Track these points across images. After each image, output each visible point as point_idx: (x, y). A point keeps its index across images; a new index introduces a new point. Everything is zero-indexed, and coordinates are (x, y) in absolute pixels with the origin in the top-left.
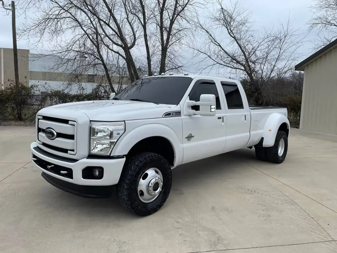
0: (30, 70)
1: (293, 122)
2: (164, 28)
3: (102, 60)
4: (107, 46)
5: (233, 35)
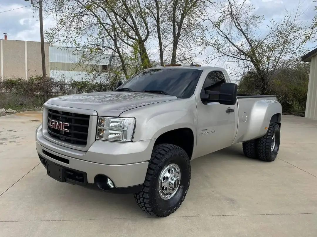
0: (50, 61)
1: (299, 111)
2: (176, 22)
3: (119, 52)
4: (122, 40)
5: (240, 28)
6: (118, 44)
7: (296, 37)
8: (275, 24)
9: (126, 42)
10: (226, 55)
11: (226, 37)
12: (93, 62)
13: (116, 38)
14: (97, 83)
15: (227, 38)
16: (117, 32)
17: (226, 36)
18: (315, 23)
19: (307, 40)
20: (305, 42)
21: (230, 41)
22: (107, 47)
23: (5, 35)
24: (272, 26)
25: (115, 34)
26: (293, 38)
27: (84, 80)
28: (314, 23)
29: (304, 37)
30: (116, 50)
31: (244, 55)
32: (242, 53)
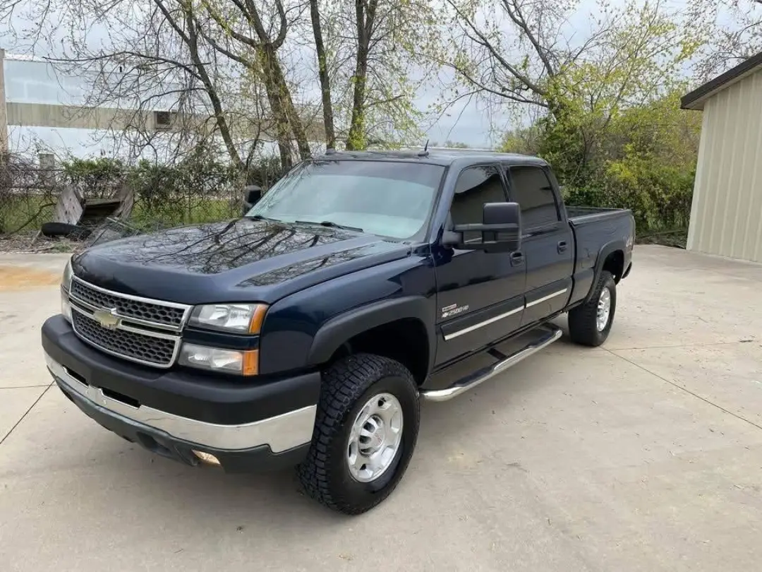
0: (7, 101)
3: (204, 78)
4: (212, 42)
5: (519, 18)
6: (202, 53)
7: (660, 49)
8: (609, 11)
9: (225, 48)
10: (488, 90)
11: (484, 42)
12: (128, 105)
13: (194, 37)
14: (145, 163)
15: (488, 45)
16: (196, 20)
17: (486, 41)
18: (694, 12)
19: (686, 56)
20: (681, 61)
21: (495, 55)
22: (171, 62)
24: (602, 17)
25: (190, 24)
26: (653, 49)
27: (107, 155)
28: (691, 11)
29: (680, 48)
30: (197, 71)
31: (530, 89)
32: (525, 87)
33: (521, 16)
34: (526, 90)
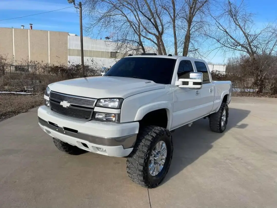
0: (68, 48)
10: (226, 46)
15: (226, 32)
17: (226, 30)
21: (229, 34)
23: (30, 25)
31: (240, 46)
32: (238, 45)
33: (238, 23)
34: (239, 46)
